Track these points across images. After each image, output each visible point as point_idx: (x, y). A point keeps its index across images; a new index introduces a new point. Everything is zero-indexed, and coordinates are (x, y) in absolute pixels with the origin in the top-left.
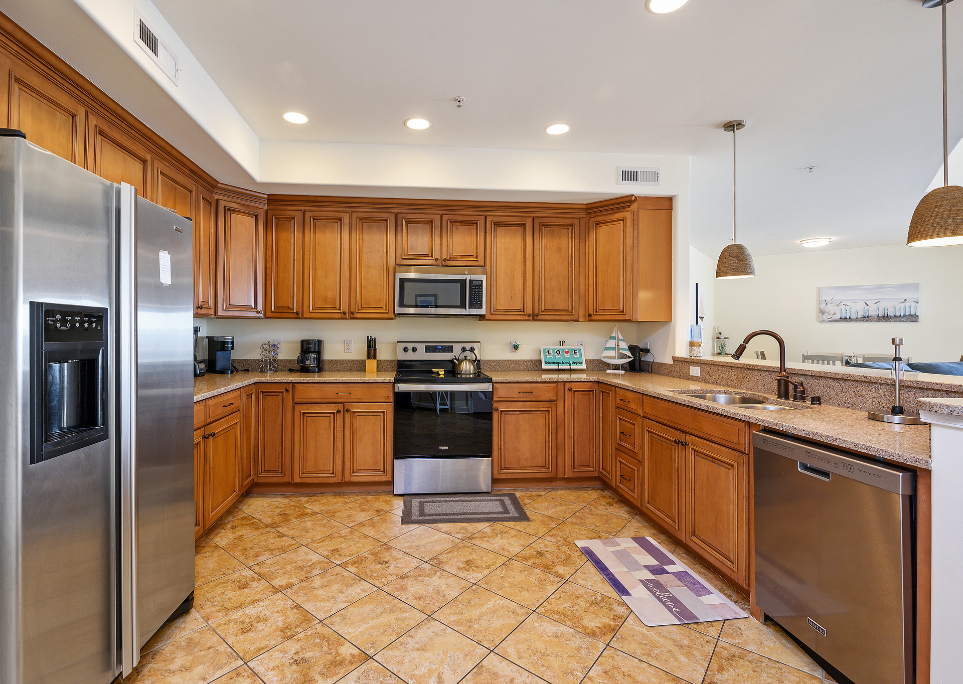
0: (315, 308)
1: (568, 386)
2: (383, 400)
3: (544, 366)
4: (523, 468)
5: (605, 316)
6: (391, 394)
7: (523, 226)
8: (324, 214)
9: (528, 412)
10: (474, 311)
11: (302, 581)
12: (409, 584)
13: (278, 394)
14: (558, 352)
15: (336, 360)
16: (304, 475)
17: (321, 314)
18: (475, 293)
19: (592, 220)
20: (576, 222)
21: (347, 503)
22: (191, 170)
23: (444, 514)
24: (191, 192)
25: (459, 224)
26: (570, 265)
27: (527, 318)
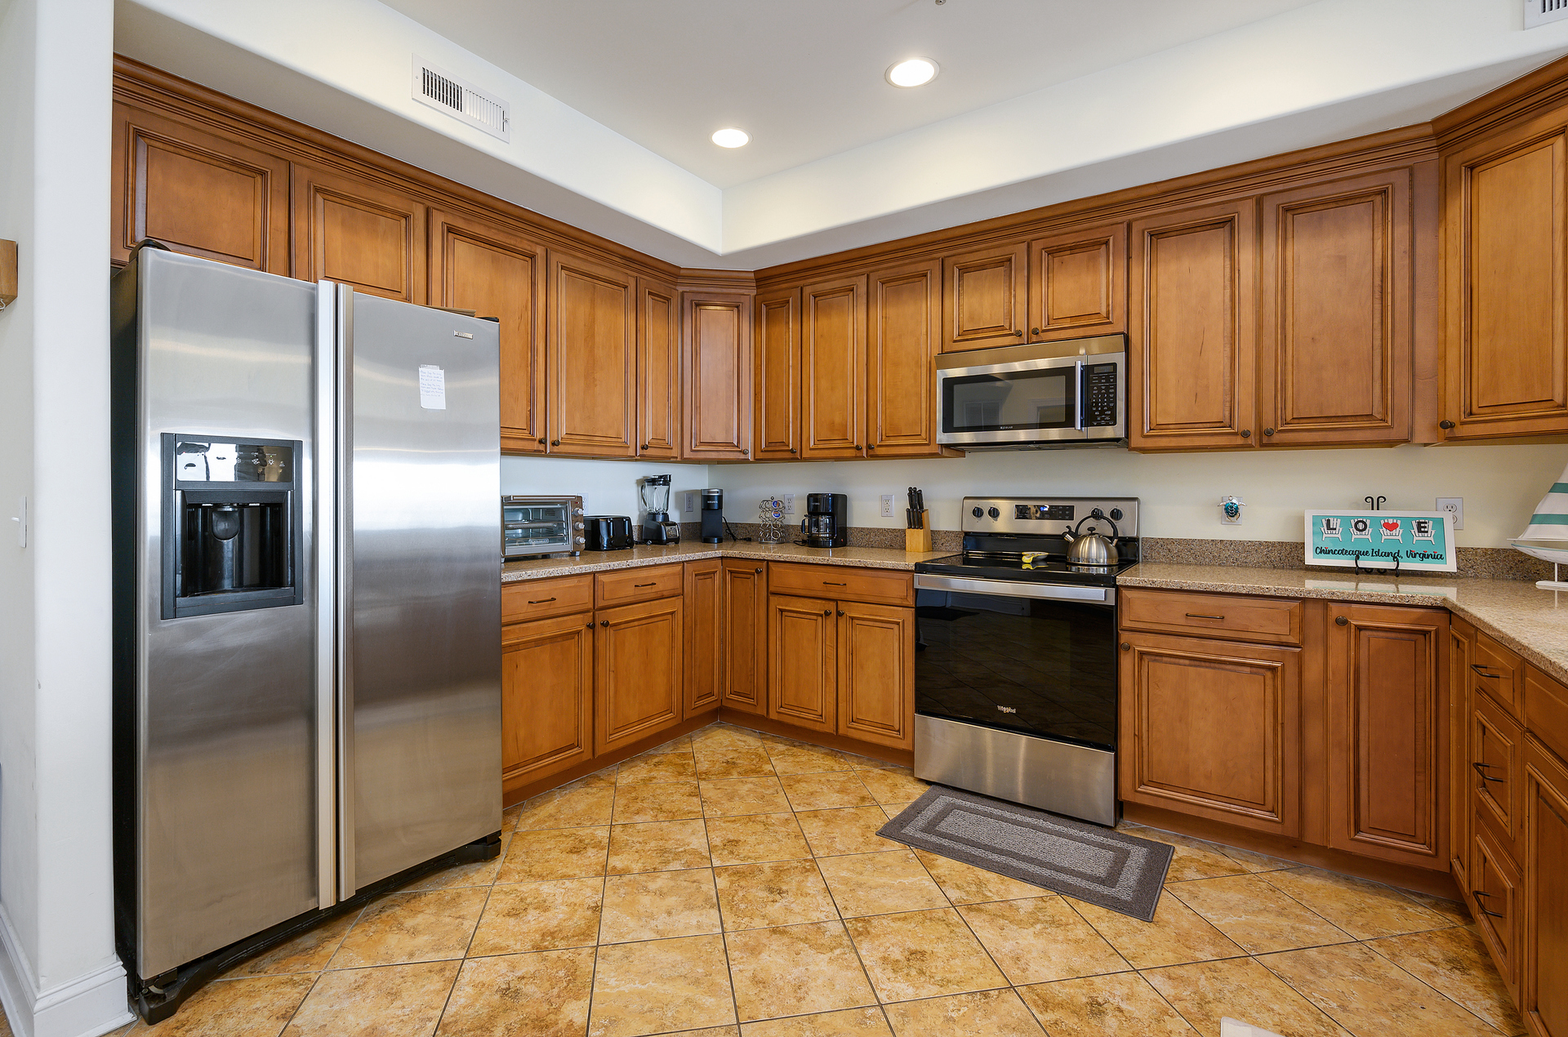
0: (818, 443)
1: (1336, 611)
2: (898, 602)
3: (1311, 559)
4: (1198, 794)
5: (1500, 424)
6: (911, 593)
7: (1228, 223)
8: (828, 286)
9: (1212, 665)
10: (1094, 432)
11: (645, 872)
12: (774, 947)
13: (748, 576)
14: (1361, 525)
15: (868, 529)
16: (782, 710)
17: (826, 451)
18: (1099, 393)
19: (1457, 159)
20: (1400, 179)
21: (834, 771)
22: (624, 257)
23: (968, 842)
24: (626, 287)
25: (1069, 252)
26: (1377, 295)
27: (1239, 441)
